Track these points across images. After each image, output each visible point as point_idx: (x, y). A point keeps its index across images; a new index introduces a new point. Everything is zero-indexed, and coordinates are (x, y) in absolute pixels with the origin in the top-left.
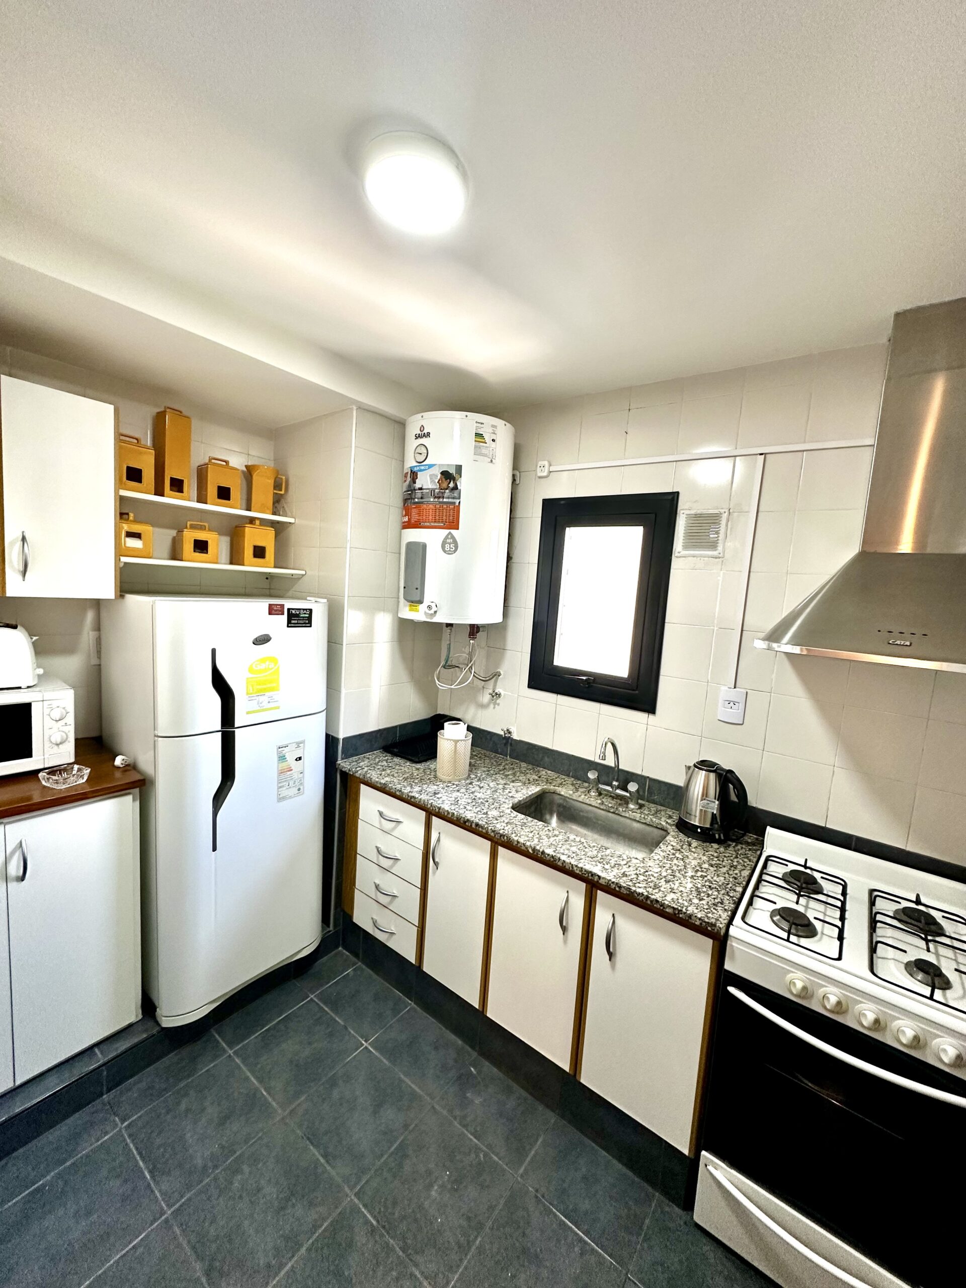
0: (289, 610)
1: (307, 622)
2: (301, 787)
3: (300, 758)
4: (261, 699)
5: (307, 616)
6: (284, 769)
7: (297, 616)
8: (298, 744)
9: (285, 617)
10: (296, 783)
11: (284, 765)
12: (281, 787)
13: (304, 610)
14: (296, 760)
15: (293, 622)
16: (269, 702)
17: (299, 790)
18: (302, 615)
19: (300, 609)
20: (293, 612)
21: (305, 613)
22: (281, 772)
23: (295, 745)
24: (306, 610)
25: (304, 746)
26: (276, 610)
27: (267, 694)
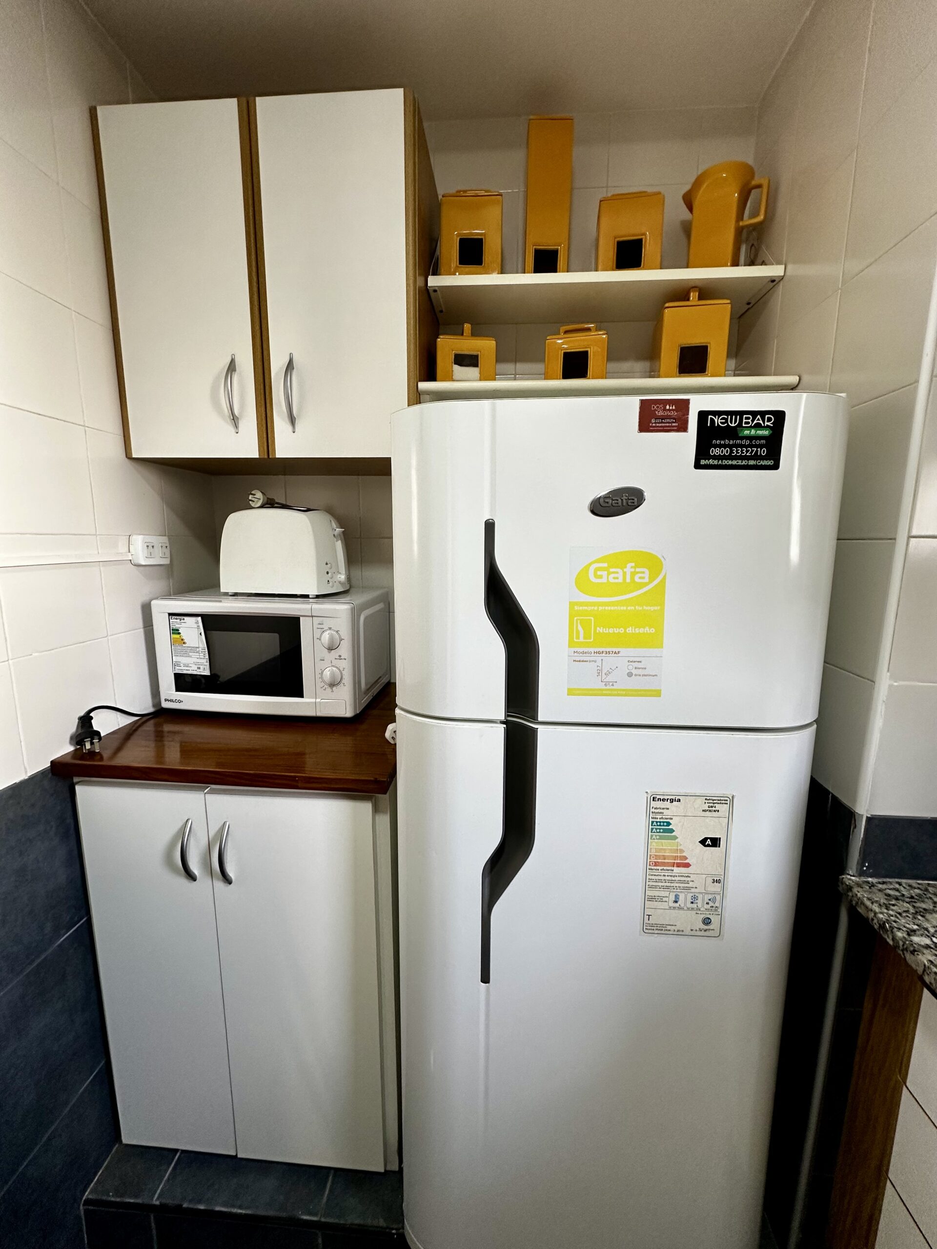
0: (703, 415)
1: (764, 452)
2: (715, 919)
3: (715, 842)
4: (609, 662)
5: (766, 433)
6: (664, 857)
7: (731, 433)
8: (713, 803)
9: (689, 439)
10: (700, 901)
11: (665, 846)
12: (652, 899)
13: (754, 414)
14: (703, 842)
15: (717, 451)
16: (630, 675)
17: (707, 921)
18: (747, 432)
19: (741, 413)
20: (718, 421)
21: (758, 426)
22: (656, 862)
23: (700, 804)
24: (763, 414)
25: (731, 812)
26: (663, 418)
27: (624, 651)
